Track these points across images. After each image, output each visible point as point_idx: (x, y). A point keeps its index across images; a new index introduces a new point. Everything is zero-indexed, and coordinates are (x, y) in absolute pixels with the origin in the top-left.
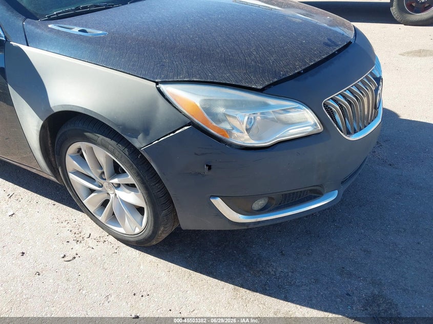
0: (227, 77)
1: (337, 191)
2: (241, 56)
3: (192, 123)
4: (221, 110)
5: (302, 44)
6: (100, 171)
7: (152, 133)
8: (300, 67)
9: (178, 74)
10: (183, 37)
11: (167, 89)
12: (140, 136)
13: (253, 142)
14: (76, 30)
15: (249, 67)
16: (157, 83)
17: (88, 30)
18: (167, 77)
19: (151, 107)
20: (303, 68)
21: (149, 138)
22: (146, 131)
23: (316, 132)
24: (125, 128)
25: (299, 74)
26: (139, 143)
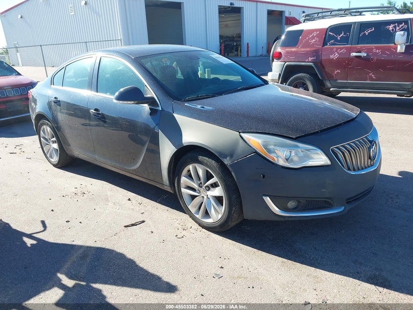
0: (276, 131)
1: (344, 207)
2: (285, 122)
3: (256, 152)
4: (272, 147)
5: (321, 118)
6: (199, 182)
7: (234, 157)
8: (318, 129)
9: (251, 129)
10: (254, 112)
11: (244, 135)
12: (228, 158)
13: (289, 165)
14: (199, 107)
15: (289, 127)
16: (240, 133)
17: (205, 107)
18: (245, 130)
19: (236, 144)
20: (320, 130)
21: (232, 159)
22: (231, 156)
23: (326, 164)
24: (221, 154)
25: (317, 132)
26: (227, 161)
